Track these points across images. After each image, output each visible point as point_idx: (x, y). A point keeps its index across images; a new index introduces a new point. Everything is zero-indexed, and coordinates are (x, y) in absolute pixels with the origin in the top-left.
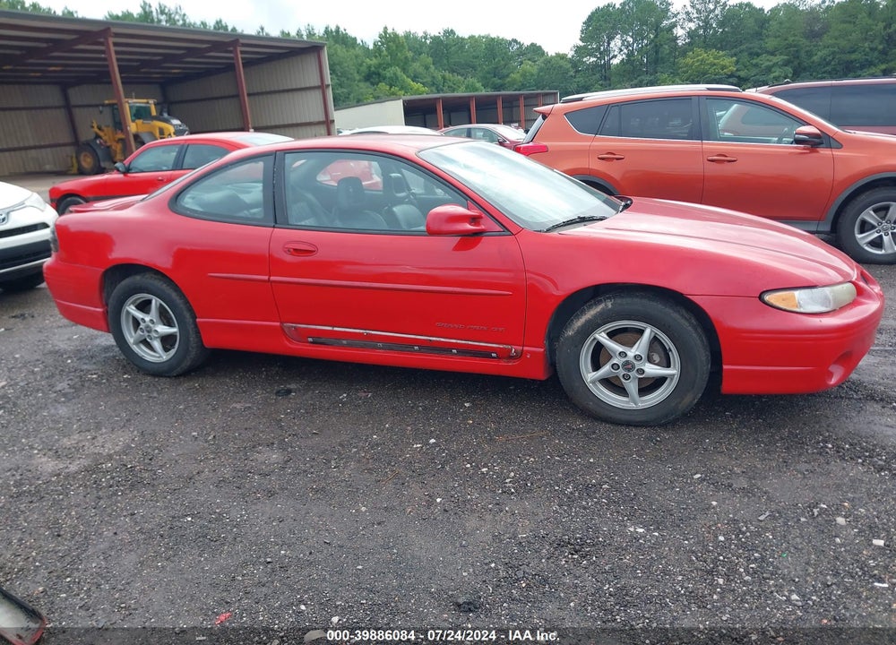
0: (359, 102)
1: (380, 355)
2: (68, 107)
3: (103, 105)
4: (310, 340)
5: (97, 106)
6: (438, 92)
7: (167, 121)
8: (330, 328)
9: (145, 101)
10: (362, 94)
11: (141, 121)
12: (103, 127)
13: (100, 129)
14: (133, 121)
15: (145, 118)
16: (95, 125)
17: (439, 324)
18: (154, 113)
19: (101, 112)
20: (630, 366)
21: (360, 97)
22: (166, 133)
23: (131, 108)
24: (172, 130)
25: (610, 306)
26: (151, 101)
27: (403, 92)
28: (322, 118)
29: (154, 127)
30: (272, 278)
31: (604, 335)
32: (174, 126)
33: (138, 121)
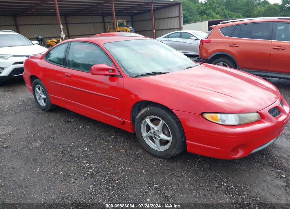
0: (196, 21)
2: (104, 23)
3: (111, 22)
5: (110, 22)
6: (225, 18)
7: (128, 27)
9: (123, 21)
10: (197, 19)
11: (121, 27)
12: (111, 29)
13: (110, 29)
14: (119, 27)
15: (122, 26)
16: (108, 28)
17: (102, 107)
18: (125, 25)
19: (110, 24)
20: (155, 134)
21: (196, 20)
22: (127, 31)
23: (119, 23)
24: (129, 30)
25: (149, 110)
26: (125, 21)
27: (212, 18)
28: (179, 27)
29: (124, 29)
30: (62, 84)
31: (149, 120)
32: (130, 29)
33: (120, 27)
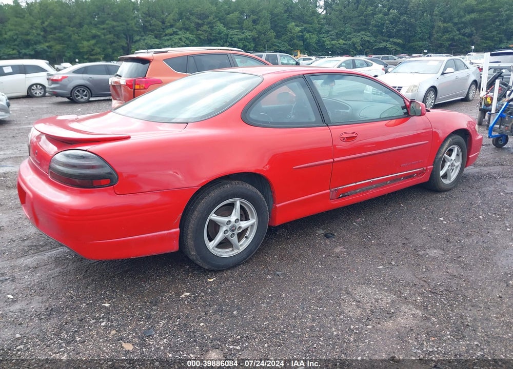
1: (373, 193)
4: (341, 196)
8: (354, 184)
20: (452, 165)
30: (335, 160)
